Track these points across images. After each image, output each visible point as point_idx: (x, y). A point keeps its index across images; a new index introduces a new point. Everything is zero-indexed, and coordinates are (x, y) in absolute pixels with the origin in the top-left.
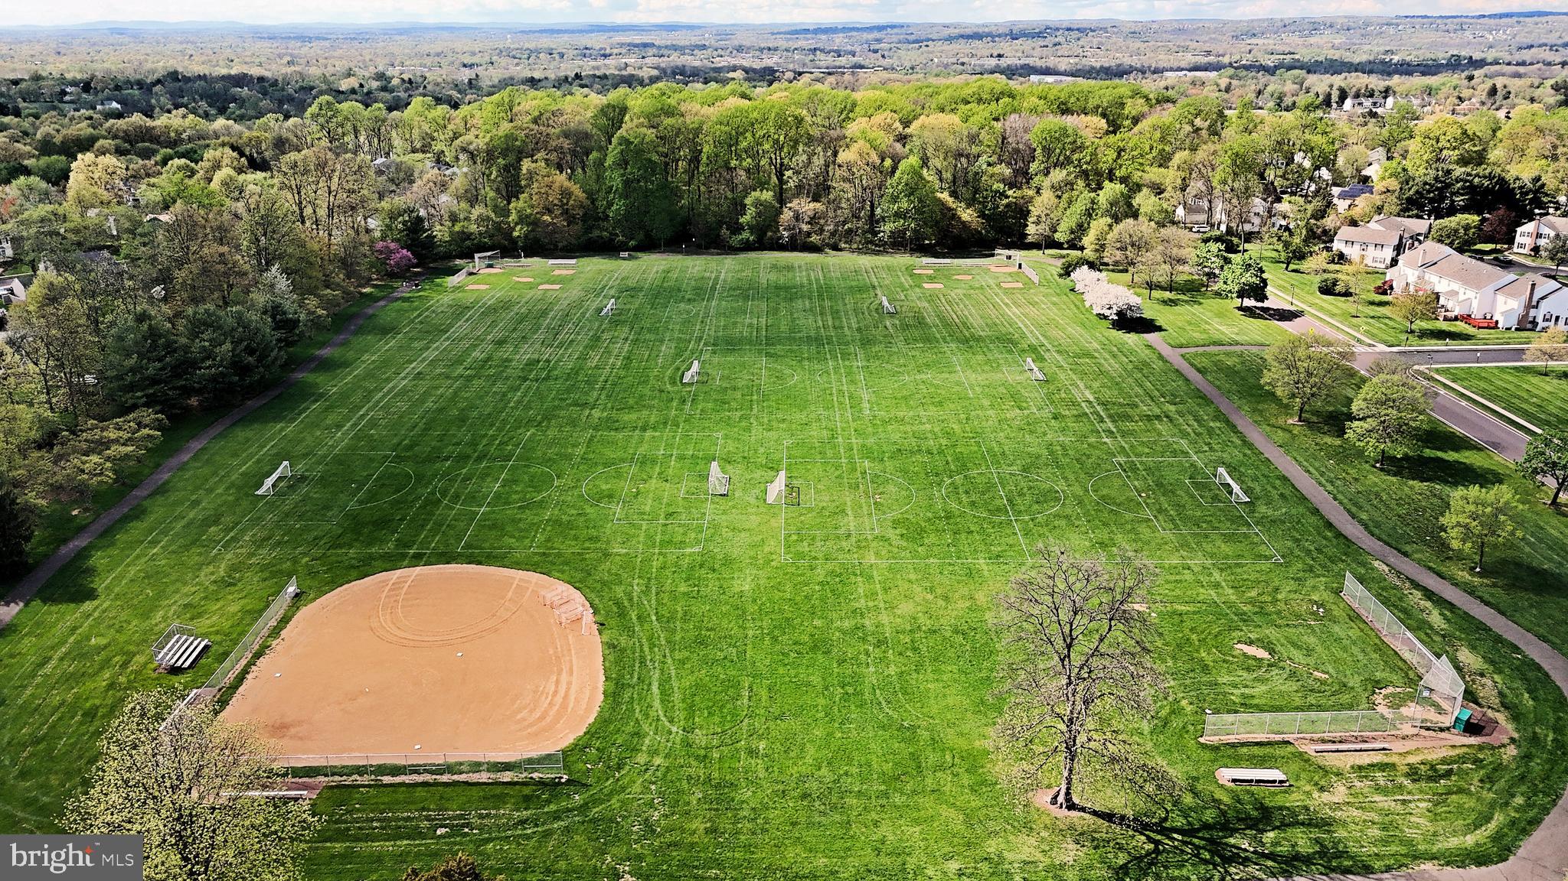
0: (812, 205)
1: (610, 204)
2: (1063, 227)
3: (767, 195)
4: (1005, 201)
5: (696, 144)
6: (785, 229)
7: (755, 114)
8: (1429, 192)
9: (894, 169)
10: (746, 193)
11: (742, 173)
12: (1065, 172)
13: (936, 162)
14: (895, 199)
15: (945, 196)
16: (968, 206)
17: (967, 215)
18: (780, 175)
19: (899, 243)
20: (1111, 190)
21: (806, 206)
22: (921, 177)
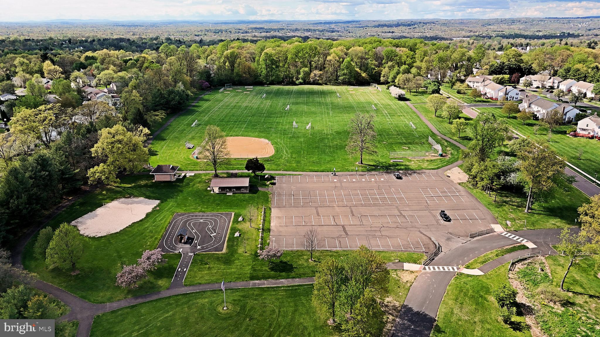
0: (319, 72)
1: (262, 72)
2: (390, 78)
3: (307, 69)
4: (375, 71)
5: (286, 55)
6: (312, 79)
7: (303, 46)
8: (497, 69)
9: (343, 61)
10: (301, 68)
11: (299, 63)
12: (392, 63)
13: (355, 60)
14: (343, 70)
15: (358, 69)
16: (364, 72)
17: (364, 75)
18: (310, 63)
19: (344, 83)
20: (404, 67)
21: (317, 72)
22: (351, 64)
